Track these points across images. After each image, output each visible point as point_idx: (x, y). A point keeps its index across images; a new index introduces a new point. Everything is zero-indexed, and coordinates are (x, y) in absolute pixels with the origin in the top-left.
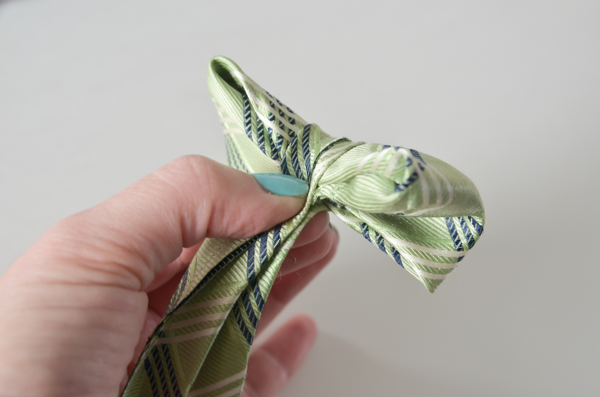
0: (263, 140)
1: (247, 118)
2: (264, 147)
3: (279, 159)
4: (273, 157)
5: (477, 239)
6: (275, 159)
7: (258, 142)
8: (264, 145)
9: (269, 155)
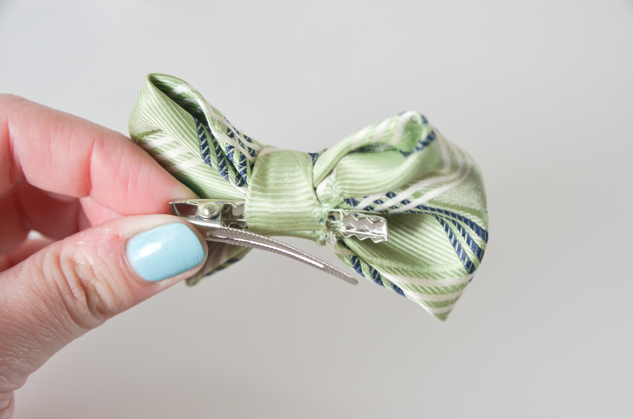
0: (224, 164)
1: (202, 139)
2: (227, 172)
3: (245, 185)
4: (238, 184)
5: (485, 246)
6: (240, 185)
7: (219, 166)
8: (226, 170)
9: (234, 181)
